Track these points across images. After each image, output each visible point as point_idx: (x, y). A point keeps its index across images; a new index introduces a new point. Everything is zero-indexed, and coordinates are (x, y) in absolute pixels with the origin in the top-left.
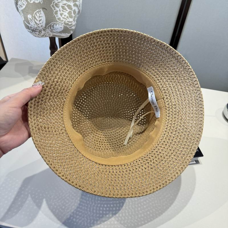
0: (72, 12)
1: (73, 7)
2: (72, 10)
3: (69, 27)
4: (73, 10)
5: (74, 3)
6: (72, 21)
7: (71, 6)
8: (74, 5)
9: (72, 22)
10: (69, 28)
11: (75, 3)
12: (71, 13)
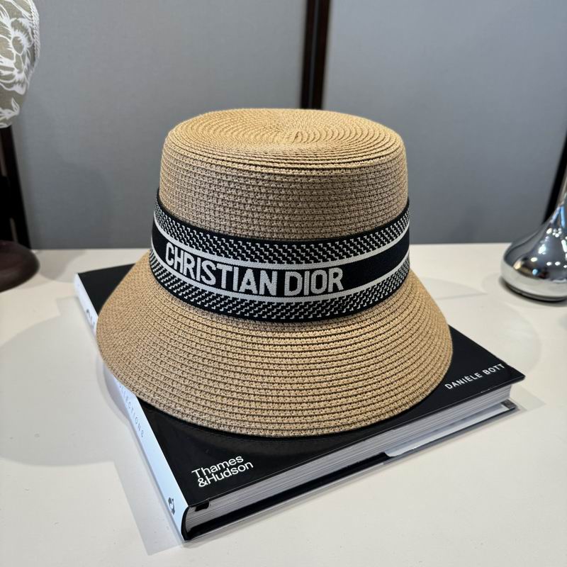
0: (10, 42)
1: (10, 29)
2: (10, 38)
3: (4, 84)
4: (12, 36)
5: (13, 20)
6: (13, 66)
7: (5, 25)
8: (13, 25)
9: (12, 69)
10: (4, 87)
11: (16, 20)
12: (7, 46)
